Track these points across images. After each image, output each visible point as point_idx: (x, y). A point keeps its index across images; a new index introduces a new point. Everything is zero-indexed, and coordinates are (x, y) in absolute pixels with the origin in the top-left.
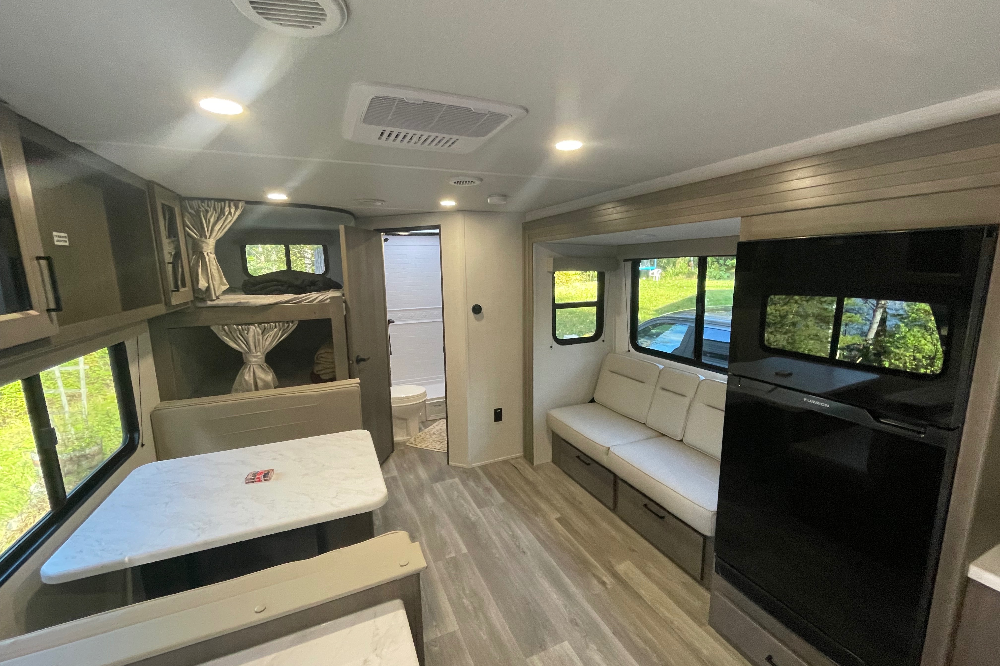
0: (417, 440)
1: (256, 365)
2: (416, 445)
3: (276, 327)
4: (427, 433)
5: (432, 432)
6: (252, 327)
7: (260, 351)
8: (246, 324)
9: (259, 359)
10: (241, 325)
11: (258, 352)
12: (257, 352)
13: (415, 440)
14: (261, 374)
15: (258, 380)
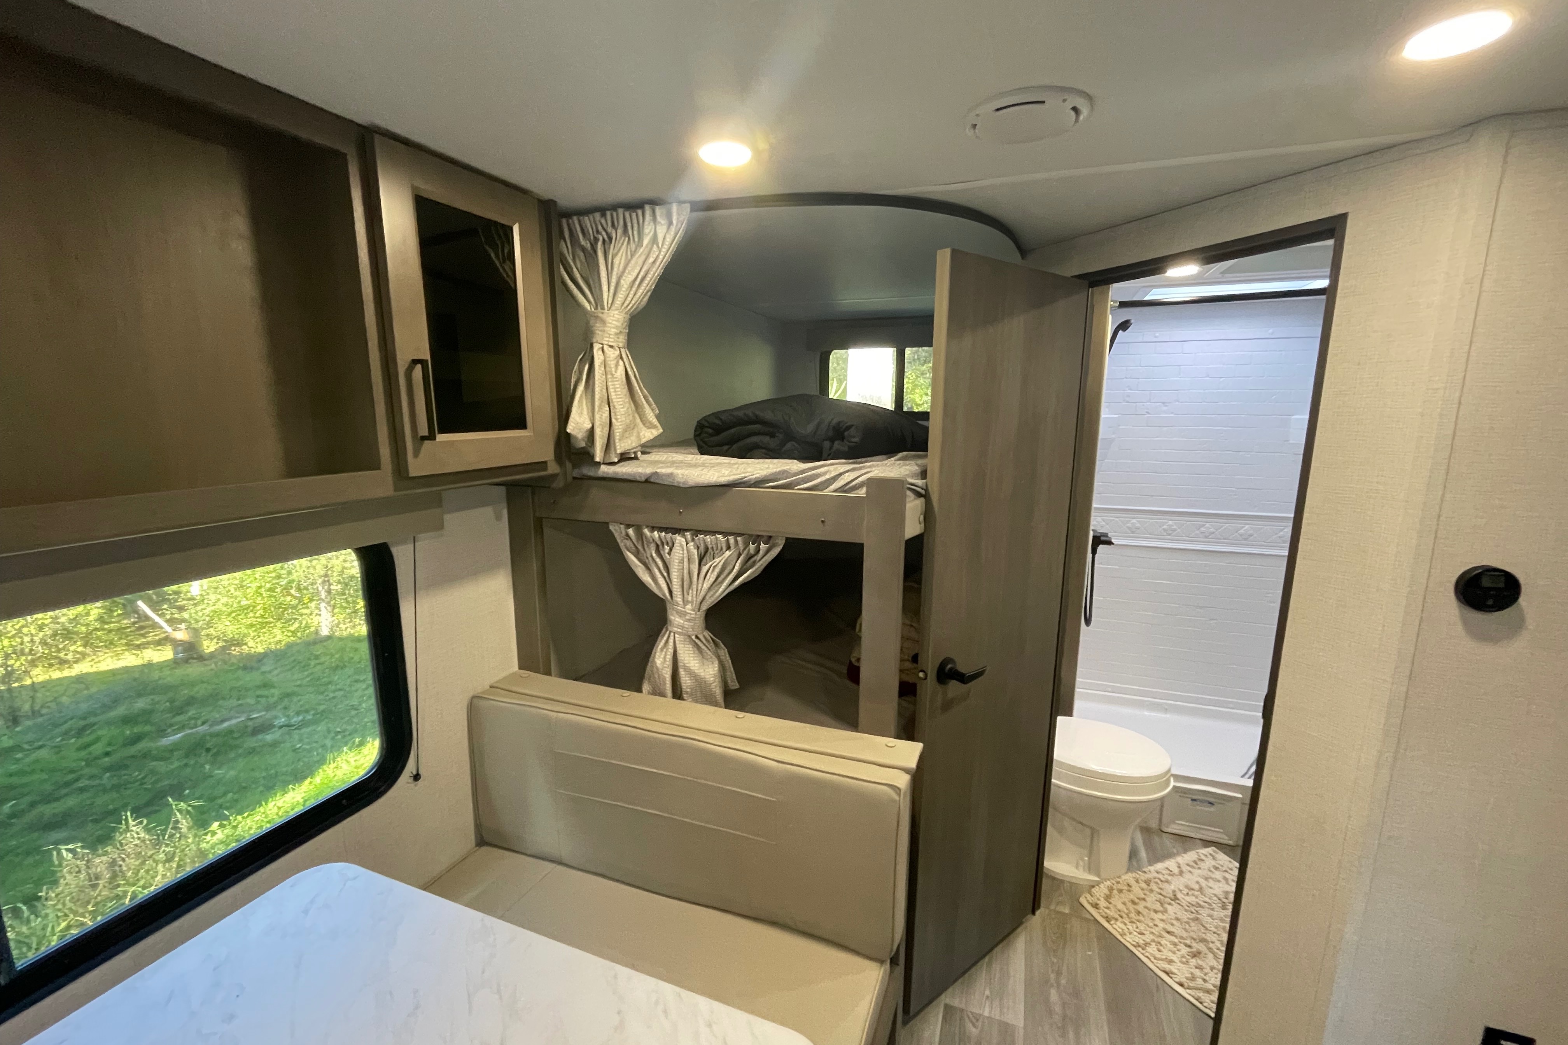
0: (1117, 901)
1: (679, 633)
2: (1108, 919)
3: (729, 548)
4: (1154, 886)
5: (1169, 889)
6: (679, 539)
7: (692, 602)
8: (666, 530)
9: (689, 620)
10: (661, 529)
11: (688, 602)
12: (685, 602)
13: (1108, 898)
14: (689, 659)
15: (682, 672)
